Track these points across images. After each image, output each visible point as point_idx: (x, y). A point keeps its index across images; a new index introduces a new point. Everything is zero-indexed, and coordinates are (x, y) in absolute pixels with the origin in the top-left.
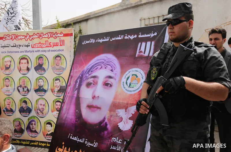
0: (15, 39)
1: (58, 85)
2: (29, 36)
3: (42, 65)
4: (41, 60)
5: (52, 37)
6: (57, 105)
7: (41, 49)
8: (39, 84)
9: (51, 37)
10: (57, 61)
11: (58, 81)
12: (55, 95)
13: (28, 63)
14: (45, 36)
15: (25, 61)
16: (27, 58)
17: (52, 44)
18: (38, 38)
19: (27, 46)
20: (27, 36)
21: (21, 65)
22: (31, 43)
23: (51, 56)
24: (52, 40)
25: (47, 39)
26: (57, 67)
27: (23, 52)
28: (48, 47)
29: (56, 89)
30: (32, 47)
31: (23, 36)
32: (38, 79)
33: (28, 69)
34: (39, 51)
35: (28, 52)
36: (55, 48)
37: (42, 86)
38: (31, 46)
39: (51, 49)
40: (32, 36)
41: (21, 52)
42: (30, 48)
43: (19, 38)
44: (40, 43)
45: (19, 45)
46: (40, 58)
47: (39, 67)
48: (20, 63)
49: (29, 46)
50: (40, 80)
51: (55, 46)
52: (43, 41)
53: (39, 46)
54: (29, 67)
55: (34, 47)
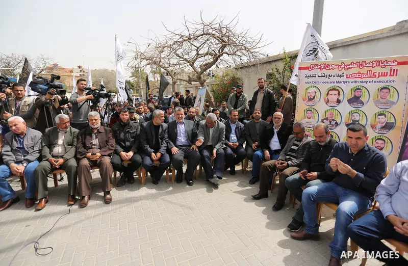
0: (324, 68)
1: (383, 120)
2: (345, 65)
3: (359, 98)
4: (358, 92)
5: (379, 65)
6: (377, 143)
7: (359, 80)
8: (353, 118)
9: (377, 66)
10: (382, 94)
11: (383, 116)
12: (377, 131)
13: (339, 94)
14: (368, 65)
15: (336, 92)
16: (339, 89)
17: (377, 74)
18: (358, 67)
19: (340, 76)
20: (341, 65)
21: (329, 96)
22: (346, 73)
23: (373, 87)
24: (378, 70)
25: (370, 68)
26: (382, 101)
27: (334, 82)
28: (371, 77)
29: (379, 126)
30: (347, 78)
31: (336, 65)
32: (351, 113)
33: (339, 101)
34: (356, 82)
35: (341, 82)
36: (382, 78)
37: (358, 121)
38: (345, 76)
39: (375, 79)
40: (349, 65)
41: (331, 82)
42: (344, 79)
43: (331, 67)
44: (359, 73)
45: (329, 75)
46: (358, 89)
47: (355, 100)
48: (328, 94)
49: (343, 76)
50: (355, 114)
51: (382, 76)
52: (364, 70)
53: (358, 76)
54: (341, 98)
55: (349, 78)
